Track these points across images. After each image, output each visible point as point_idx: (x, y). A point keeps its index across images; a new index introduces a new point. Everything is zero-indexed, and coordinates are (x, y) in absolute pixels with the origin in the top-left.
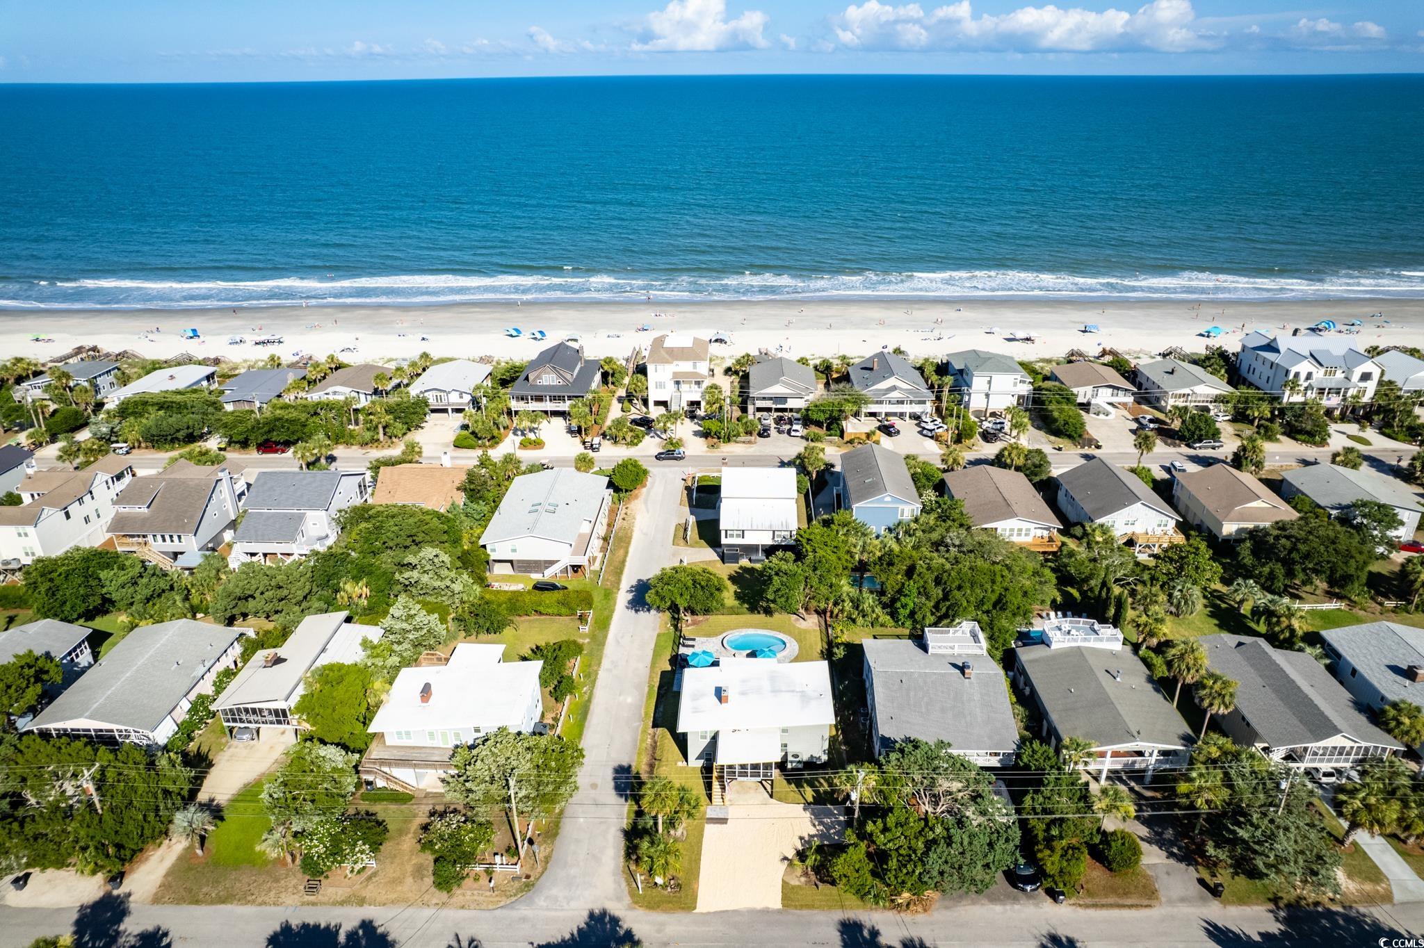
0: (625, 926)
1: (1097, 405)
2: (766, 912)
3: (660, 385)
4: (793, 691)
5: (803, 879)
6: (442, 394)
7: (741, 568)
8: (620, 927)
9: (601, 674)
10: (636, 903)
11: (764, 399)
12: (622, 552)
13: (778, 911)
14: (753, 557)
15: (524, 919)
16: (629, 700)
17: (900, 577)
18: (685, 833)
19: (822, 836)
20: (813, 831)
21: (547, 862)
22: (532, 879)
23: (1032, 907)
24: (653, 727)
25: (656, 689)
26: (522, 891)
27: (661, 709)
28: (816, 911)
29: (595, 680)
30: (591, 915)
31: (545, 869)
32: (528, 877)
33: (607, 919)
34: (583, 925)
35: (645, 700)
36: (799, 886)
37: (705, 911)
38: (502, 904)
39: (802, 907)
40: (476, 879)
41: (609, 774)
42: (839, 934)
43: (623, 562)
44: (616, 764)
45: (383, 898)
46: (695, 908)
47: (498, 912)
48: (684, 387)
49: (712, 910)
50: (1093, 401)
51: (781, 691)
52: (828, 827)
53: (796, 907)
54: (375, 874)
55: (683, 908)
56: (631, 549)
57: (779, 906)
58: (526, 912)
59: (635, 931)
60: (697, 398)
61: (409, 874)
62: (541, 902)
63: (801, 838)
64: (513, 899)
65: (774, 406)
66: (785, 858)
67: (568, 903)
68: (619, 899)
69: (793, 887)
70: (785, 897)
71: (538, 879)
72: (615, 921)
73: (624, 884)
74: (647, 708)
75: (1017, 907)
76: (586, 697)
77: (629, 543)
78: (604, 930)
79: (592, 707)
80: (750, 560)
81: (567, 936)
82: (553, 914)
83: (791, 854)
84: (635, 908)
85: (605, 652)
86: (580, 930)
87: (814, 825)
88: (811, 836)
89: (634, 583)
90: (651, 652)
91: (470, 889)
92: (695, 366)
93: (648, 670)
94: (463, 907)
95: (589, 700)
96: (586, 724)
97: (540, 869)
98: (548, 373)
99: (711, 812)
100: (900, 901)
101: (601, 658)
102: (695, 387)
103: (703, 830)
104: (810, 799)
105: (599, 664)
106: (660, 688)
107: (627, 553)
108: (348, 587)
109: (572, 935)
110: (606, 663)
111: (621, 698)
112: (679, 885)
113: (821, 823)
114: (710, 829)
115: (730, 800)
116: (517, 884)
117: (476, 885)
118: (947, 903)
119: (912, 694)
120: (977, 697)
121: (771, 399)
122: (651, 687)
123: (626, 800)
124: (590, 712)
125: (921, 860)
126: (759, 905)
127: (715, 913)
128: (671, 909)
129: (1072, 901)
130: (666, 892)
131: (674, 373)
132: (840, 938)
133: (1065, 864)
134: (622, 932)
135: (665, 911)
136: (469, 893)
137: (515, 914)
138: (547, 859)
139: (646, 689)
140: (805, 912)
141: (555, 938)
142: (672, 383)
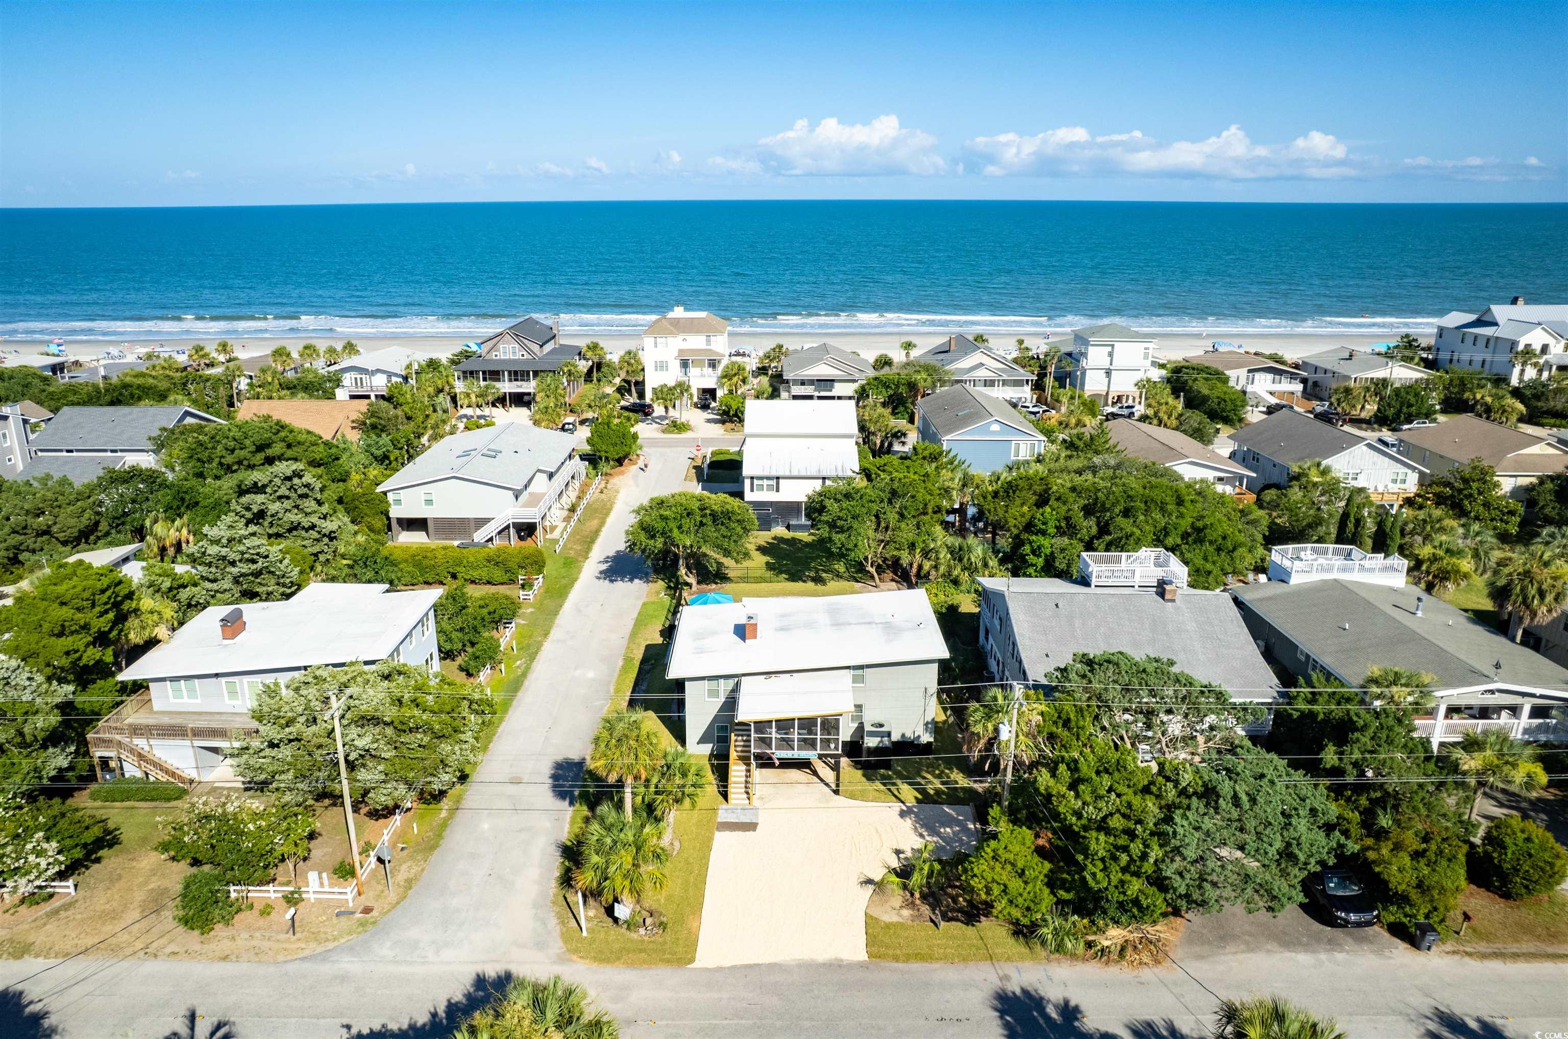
1: (1255, 393)
2: (836, 966)
3: (661, 366)
4: (870, 623)
5: (906, 913)
6: (363, 376)
7: (775, 538)
9: (548, 648)
10: (575, 951)
11: (803, 383)
12: (595, 523)
13: (861, 965)
14: (793, 522)
15: (343, 978)
16: (591, 674)
17: (1025, 508)
18: (677, 844)
19: (937, 851)
20: (918, 843)
21: (409, 890)
22: (374, 913)
23: (1372, 956)
24: (629, 709)
25: (637, 664)
26: (351, 934)
28: (936, 965)
29: (536, 653)
31: (403, 898)
32: (367, 910)
35: (616, 675)
36: (901, 925)
37: (711, 965)
38: (307, 953)
39: (908, 958)
40: (267, 910)
41: (546, 771)
43: (596, 533)
44: (559, 758)
45: (68, 946)
46: (692, 960)
47: (290, 967)
48: (694, 371)
49: (727, 964)
50: (1249, 389)
51: (850, 624)
52: (947, 839)
53: (896, 959)
54: (67, 907)
55: (668, 961)
56: (610, 520)
57: (862, 955)
58: (349, 968)
60: (711, 384)
61: (136, 904)
62: (384, 949)
63: (898, 853)
64: (331, 946)
65: (816, 394)
66: (869, 881)
67: (437, 954)
68: (540, 945)
69: (888, 926)
70: (872, 941)
71: (387, 914)
73: (552, 921)
75: (1340, 956)
76: (519, 672)
77: (607, 514)
79: (526, 683)
80: (788, 527)
82: (404, 969)
83: (879, 874)
84: (570, 960)
85: (557, 621)
87: (921, 836)
88: (917, 851)
89: (612, 553)
90: (633, 622)
91: (249, 928)
92: (708, 342)
93: (625, 642)
94: (225, 958)
95: (524, 675)
96: (515, 703)
97: (392, 896)
98: (509, 343)
99: (725, 814)
100: (1106, 943)
101: (550, 627)
102: (708, 371)
103: (710, 839)
105: (546, 634)
106: (644, 661)
107: (602, 523)
108: (159, 528)
110: (556, 633)
111: (578, 673)
112: (663, 926)
114: (722, 839)
115: (761, 798)
116: (344, 921)
117: (262, 922)
118: (1197, 949)
119: (1077, 623)
120: (1191, 626)
121: (811, 382)
122: (628, 660)
123: (571, 804)
124: (523, 688)
125: (1157, 834)
126: (823, 955)
127: (733, 968)
128: (644, 962)
129: (1448, 947)
130: (634, 936)
131: (681, 351)
133: (1426, 871)
135: (631, 965)
136: (244, 935)
137: (326, 969)
138: (409, 883)
139: (620, 663)
140: (915, 966)
142: (678, 362)
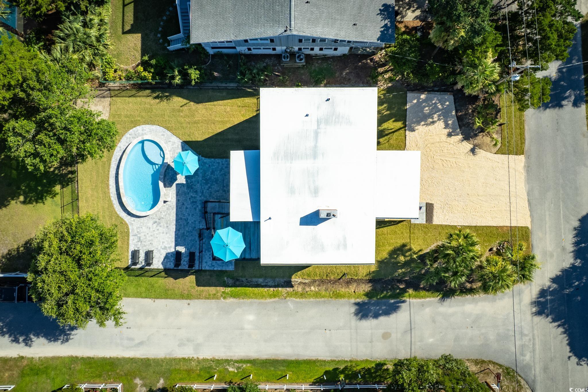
0: (548, 283)
2: (528, 169)
8: (549, 287)
13: (528, 158)
16: (250, 317)
19: (445, 115)
20: (441, 124)
21: (483, 362)
24: (292, 286)
26: (513, 377)
27: (261, 280)
30: (539, 313)
31: (490, 362)
33: (542, 299)
34: (549, 319)
37: (529, 219)
41: (369, 324)
42: (548, 110)
46: (527, 227)
49: (529, 214)
51: (316, 146)
52: (435, 110)
53: (523, 144)
55: (527, 237)
57: (522, 157)
58: (538, 370)
59: (553, 275)
62: (526, 358)
63: (450, 135)
64: (523, 382)
66: (473, 151)
67: (526, 335)
68: (521, 293)
69: (503, 143)
70: (514, 152)
71: (501, 366)
72: (543, 293)
74: (263, 297)
78: (552, 301)
81: (561, 330)
82: (538, 346)
83: (467, 146)
84: (531, 279)
86: (554, 321)
87: (433, 123)
88: (447, 126)
97: (490, 367)
103: (440, 226)
104: (399, 124)
109: (559, 326)
111: (248, 326)
113: (430, 115)
114: (439, 219)
122: (225, 296)
123: (404, 302)
126: (522, 174)
132: (552, 109)
134: (555, 286)
137: (539, 378)
138: (480, 362)
141: (564, 340)
